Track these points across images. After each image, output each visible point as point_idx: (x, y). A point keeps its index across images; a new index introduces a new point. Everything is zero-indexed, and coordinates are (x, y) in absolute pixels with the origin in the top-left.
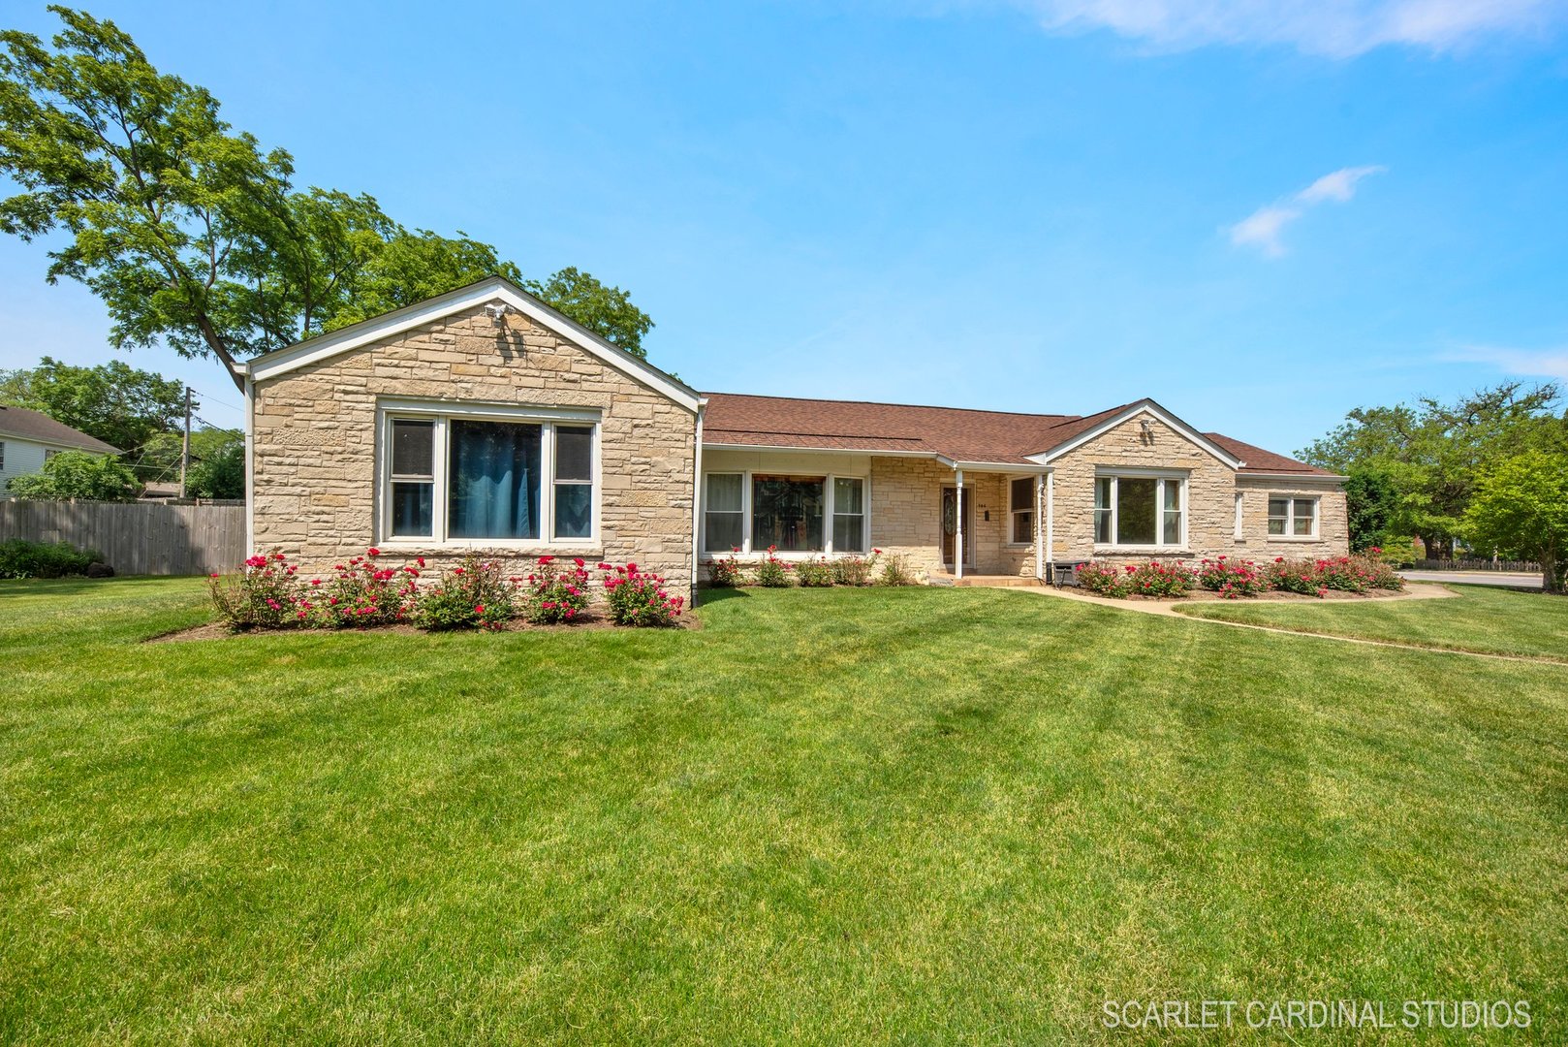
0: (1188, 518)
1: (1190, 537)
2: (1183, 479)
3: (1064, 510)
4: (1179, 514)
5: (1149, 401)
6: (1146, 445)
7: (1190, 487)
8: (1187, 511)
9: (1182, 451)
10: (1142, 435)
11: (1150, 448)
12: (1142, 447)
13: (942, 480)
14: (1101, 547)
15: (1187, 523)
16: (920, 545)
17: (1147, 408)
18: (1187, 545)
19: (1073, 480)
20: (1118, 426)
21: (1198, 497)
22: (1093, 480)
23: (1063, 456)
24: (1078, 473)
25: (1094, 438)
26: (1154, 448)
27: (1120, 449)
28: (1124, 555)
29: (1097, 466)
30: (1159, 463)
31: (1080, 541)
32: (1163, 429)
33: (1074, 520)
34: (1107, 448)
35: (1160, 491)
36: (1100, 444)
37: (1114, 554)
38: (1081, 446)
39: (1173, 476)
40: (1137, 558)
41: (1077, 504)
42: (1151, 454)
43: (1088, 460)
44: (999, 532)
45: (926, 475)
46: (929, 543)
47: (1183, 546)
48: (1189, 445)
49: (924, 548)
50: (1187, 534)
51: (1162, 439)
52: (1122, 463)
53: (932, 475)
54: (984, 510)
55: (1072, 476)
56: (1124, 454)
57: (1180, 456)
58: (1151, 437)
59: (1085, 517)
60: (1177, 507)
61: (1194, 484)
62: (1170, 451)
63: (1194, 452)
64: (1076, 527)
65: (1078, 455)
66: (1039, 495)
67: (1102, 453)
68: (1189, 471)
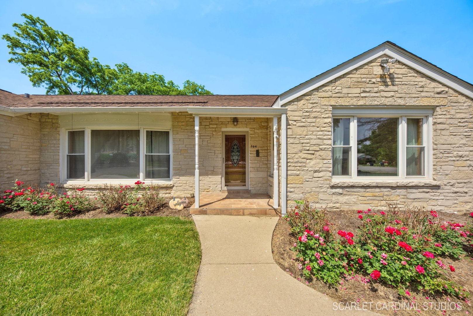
0: (432, 152)
1: (435, 170)
2: (427, 117)
3: (299, 147)
4: (422, 149)
5: (389, 44)
6: (387, 86)
7: (435, 124)
8: (431, 146)
9: (425, 89)
10: (382, 77)
11: (391, 88)
12: (382, 88)
13: (224, 129)
14: (339, 180)
15: (431, 157)
16: (208, 175)
17: (387, 52)
18: (431, 177)
19: (309, 120)
20: (356, 69)
21: (443, 132)
22: (330, 120)
23: (298, 99)
24: (313, 115)
25: (331, 82)
26: (395, 88)
27: (358, 90)
28: (363, 187)
29: (334, 107)
30: (401, 102)
31: (316, 175)
32: (405, 70)
33: (310, 156)
34: (345, 91)
35: (403, 128)
36: (338, 86)
37: (353, 187)
38: (317, 89)
39: (415, 114)
40: (377, 190)
41: (313, 142)
42: (392, 94)
43: (325, 102)
44: (267, 164)
45: (211, 126)
46: (214, 173)
47: (427, 178)
48: (433, 84)
49: (209, 176)
50: (431, 167)
51: (404, 79)
52: (361, 103)
53: (215, 126)
54: (255, 149)
55: (308, 117)
56: (363, 95)
57: (423, 94)
58: (392, 77)
59: (322, 153)
60: (421, 143)
61: (439, 121)
62: (413, 90)
63: (439, 90)
64: (313, 162)
65: (315, 98)
66: (275, 135)
67: (339, 95)
68: (433, 108)
